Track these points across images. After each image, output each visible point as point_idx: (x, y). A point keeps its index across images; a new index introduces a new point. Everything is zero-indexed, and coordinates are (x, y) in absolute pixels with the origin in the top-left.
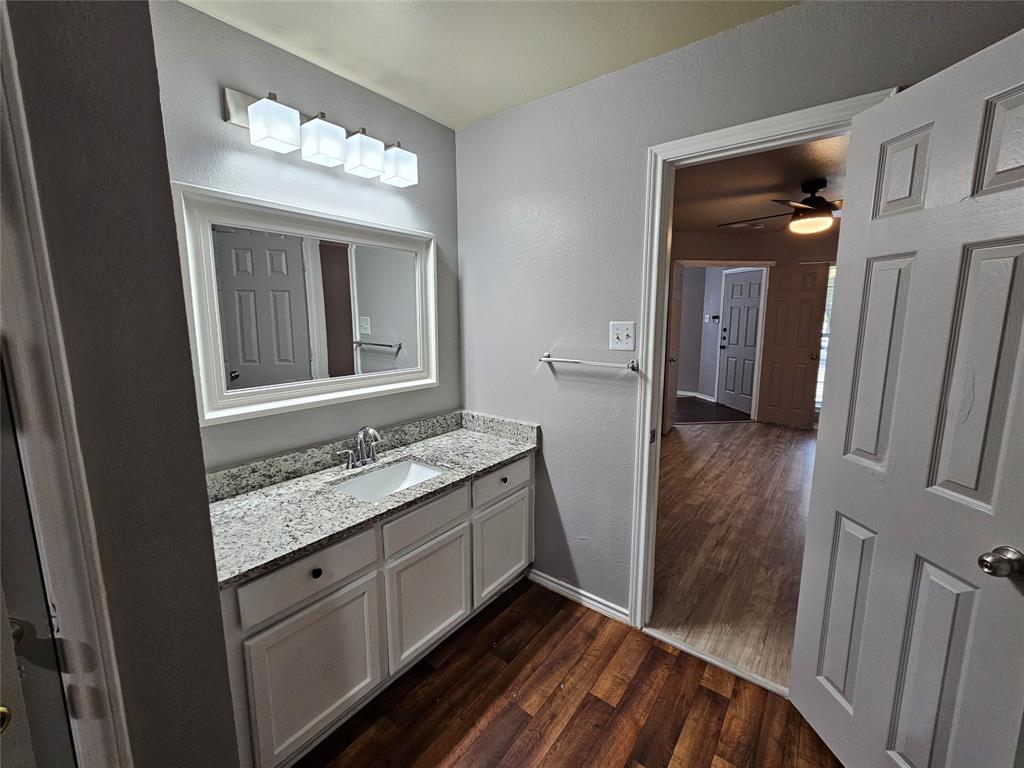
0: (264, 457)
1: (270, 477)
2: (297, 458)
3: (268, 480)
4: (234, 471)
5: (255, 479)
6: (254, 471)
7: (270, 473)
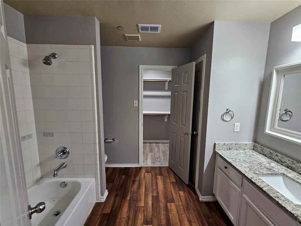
0: (281, 154)
1: (282, 161)
2: (294, 163)
3: (280, 162)
4: (272, 151)
5: (276, 158)
6: (277, 155)
7: (282, 160)
